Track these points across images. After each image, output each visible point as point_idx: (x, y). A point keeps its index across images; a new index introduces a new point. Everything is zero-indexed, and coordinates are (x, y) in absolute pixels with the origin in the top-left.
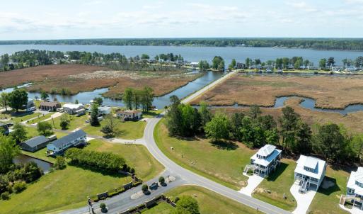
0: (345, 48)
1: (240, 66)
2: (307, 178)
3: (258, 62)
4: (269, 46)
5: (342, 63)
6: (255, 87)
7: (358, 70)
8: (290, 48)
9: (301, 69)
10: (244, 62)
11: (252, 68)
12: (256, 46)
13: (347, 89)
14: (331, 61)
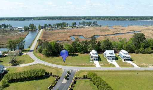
0: (72, 20)
1: (43, 27)
2: (111, 57)
3: (50, 25)
4: (44, 20)
5: (79, 24)
6: (58, 34)
7: (84, 26)
8: (53, 20)
9: (66, 27)
10: (44, 26)
11: (48, 28)
12: (38, 20)
13: (87, 32)
14: (75, 24)
